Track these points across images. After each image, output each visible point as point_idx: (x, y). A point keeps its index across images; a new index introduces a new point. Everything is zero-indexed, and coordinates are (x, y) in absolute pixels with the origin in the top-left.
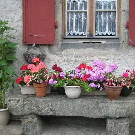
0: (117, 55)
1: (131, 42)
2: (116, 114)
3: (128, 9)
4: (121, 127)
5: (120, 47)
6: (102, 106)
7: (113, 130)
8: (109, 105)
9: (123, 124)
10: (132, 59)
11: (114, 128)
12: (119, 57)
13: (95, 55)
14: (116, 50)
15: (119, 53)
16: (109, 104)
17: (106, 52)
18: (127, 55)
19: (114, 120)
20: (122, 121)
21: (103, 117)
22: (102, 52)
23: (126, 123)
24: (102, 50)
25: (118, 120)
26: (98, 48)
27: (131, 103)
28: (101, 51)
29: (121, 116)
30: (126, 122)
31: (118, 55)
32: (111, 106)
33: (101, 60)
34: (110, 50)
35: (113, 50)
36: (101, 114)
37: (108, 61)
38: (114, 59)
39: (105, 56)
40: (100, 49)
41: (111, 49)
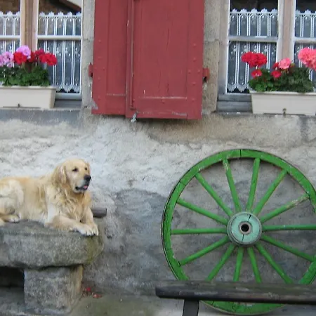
0: (71, 135)
1: (97, 108)
2: (37, 259)
3: (93, 35)
4: (50, 288)
5: (79, 118)
6: (9, 241)
7: (33, 294)
8: (22, 240)
9: (53, 281)
10: (103, 145)
11: (36, 288)
12: (76, 141)
13: (26, 135)
14: (70, 124)
15: (75, 131)
16: (22, 237)
17: (49, 128)
18: (92, 137)
19: (37, 272)
20: (52, 273)
21: (12, 265)
22: (42, 128)
23: (61, 280)
24: (41, 125)
25: (43, 273)
26: (33, 120)
27: (64, 237)
28: (39, 127)
29: (47, 264)
30: (61, 276)
31: (75, 135)
32: (25, 241)
33: (38, 145)
34: (57, 124)
35: (64, 125)
36: (9, 258)
37: (52, 147)
38: (66, 144)
39: (46, 137)
40: (36, 122)
41: (60, 122)
